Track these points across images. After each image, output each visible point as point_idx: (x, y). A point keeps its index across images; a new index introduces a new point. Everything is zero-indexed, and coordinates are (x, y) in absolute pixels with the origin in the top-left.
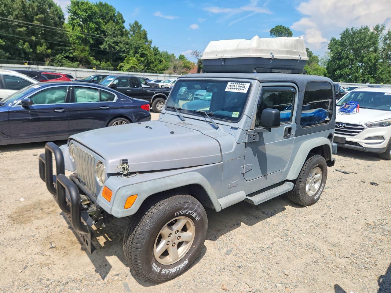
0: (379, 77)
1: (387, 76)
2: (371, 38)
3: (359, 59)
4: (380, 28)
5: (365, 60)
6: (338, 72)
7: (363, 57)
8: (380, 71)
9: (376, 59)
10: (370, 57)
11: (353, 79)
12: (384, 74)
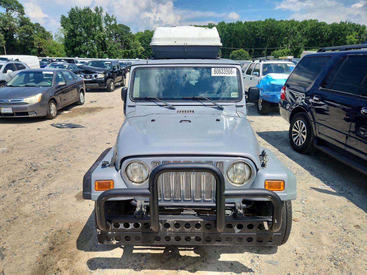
0: (110, 53)
1: (116, 52)
2: (95, 18)
3: (91, 36)
4: (99, 10)
5: (96, 37)
6: (77, 49)
7: (94, 36)
8: (110, 48)
9: (104, 37)
10: (99, 36)
11: (91, 55)
12: (113, 50)
